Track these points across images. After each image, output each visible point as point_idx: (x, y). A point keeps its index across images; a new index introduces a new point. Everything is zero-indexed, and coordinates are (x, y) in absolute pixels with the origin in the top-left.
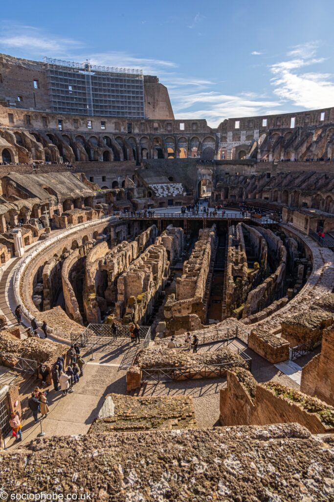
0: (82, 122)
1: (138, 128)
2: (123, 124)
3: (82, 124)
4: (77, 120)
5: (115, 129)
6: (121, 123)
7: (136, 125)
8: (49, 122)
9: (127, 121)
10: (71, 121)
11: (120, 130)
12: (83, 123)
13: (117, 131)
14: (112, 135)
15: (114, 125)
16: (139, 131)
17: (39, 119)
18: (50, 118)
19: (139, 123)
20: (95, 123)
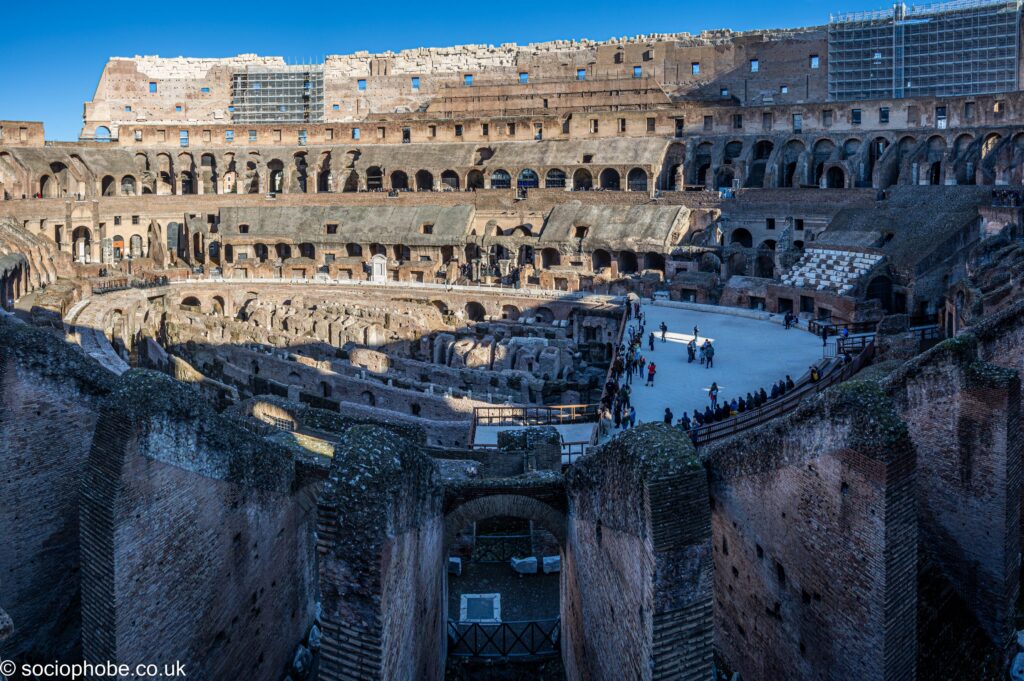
0: (839, 113)
1: (960, 115)
2: (926, 109)
3: (838, 117)
4: (831, 111)
5: (908, 122)
6: (923, 108)
7: (955, 108)
8: (775, 121)
9: (935, 103)
10: (817, 113)
11: (919, 122)
12: (842, 116)
13: (912, 125)
14: (892, 134)
15: (906, 113)
16: (961, 122)
17: (758, 118)
18: (777, 114)
19: (962, 104)
20: (867, 113)
